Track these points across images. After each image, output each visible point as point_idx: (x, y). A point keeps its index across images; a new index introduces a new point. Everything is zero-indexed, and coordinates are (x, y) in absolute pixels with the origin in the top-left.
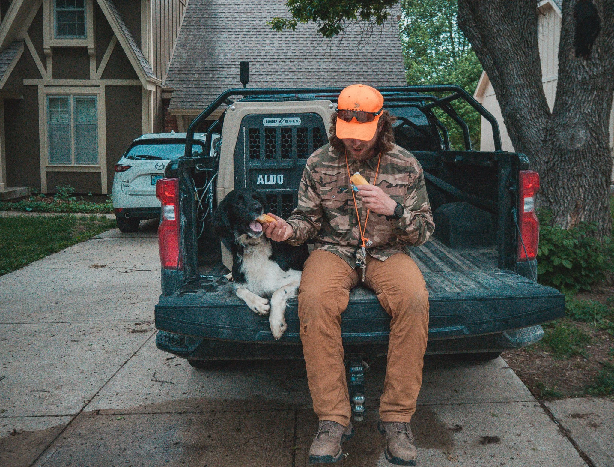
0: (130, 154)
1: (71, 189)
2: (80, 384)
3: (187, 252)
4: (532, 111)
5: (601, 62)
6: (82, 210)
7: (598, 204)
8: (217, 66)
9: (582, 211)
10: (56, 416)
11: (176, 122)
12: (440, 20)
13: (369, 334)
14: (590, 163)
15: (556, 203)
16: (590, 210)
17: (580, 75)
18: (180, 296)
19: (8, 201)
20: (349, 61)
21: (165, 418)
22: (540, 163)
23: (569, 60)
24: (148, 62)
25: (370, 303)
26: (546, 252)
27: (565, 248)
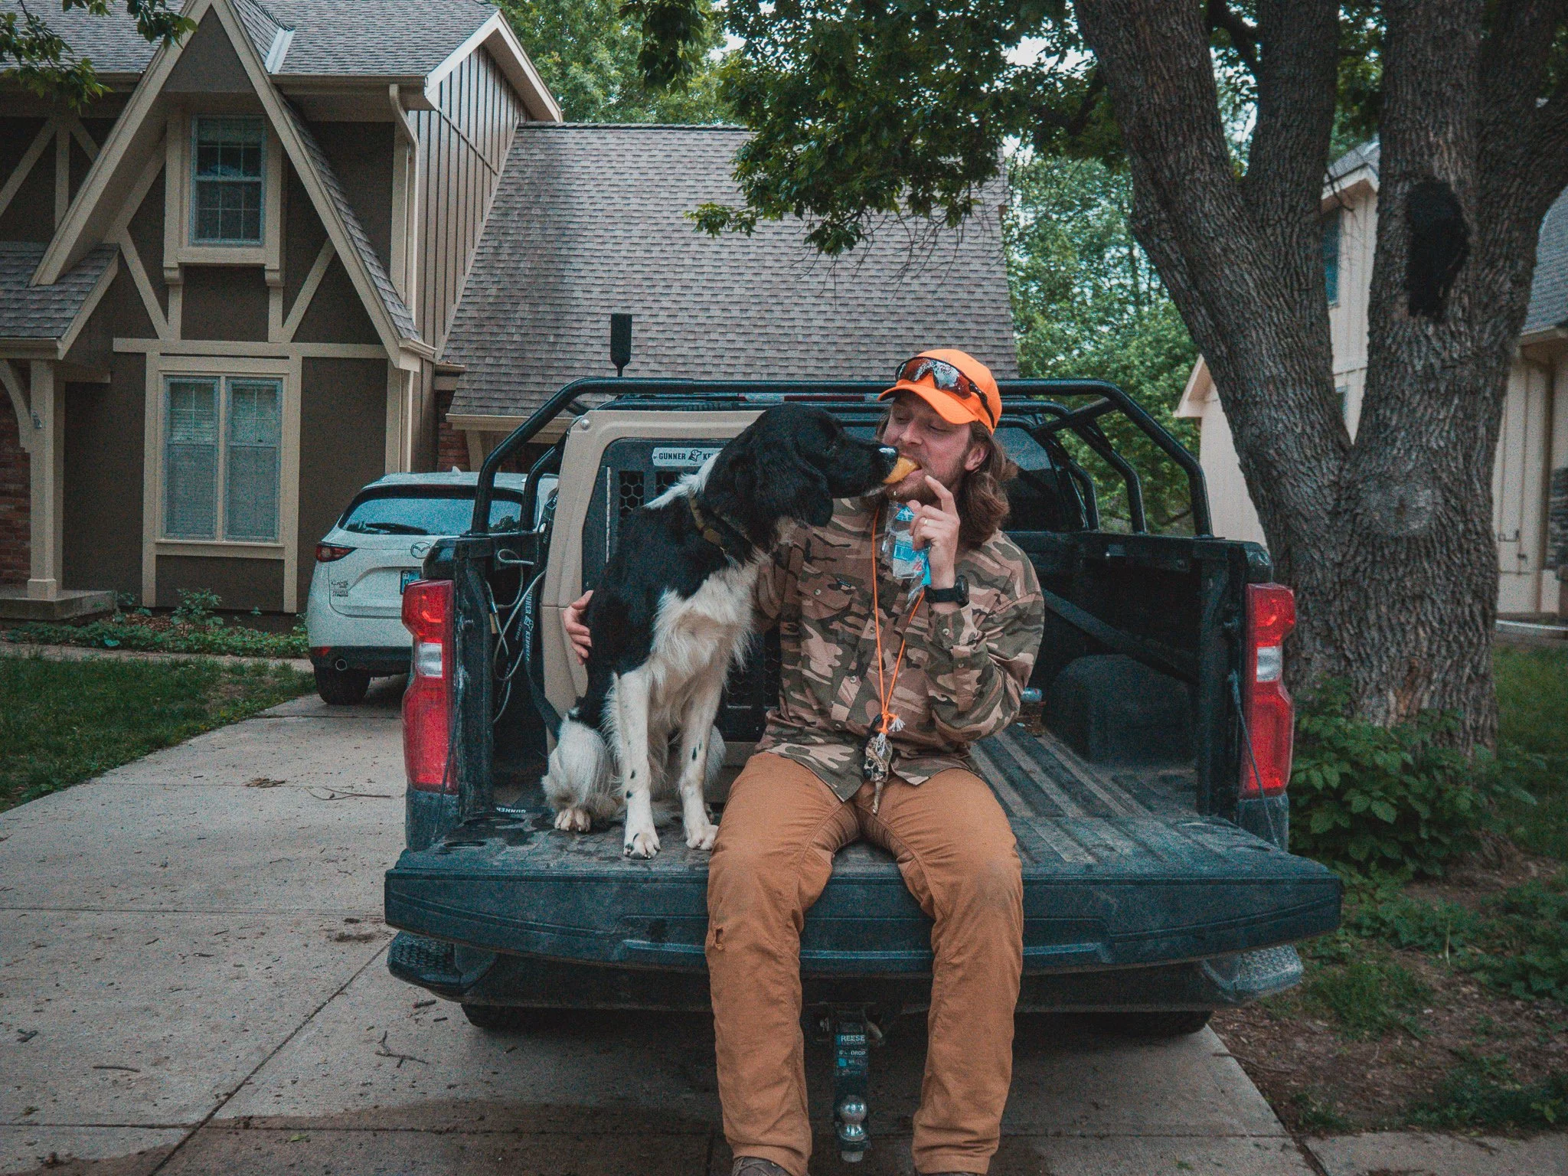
0: (351, 521)
1: (214, 598)
2: (210, 1056)
3: (468, 752)
4: (1305, 441)
5: (1470, 327)
6: (235, 648)
7: (1463, 667)
8: (568, 317)
9: (1425, 684)
10: (151, 1127)
11: (464, 446)
12: (1107, 216)
13: (876, 955)
14: (1444, 567)
15: (1362, 662)
16: (1443, 680)
17: (1420, 358)
18: (445, 851)
19: (65, 622)
20: (883, 310)
21: (404, 1141)
22: (1323, 567)
23: (1393, 324)
24: (404, 305)
25: (882, 882)
26: (1335, 781)
27: (1378, 773)
